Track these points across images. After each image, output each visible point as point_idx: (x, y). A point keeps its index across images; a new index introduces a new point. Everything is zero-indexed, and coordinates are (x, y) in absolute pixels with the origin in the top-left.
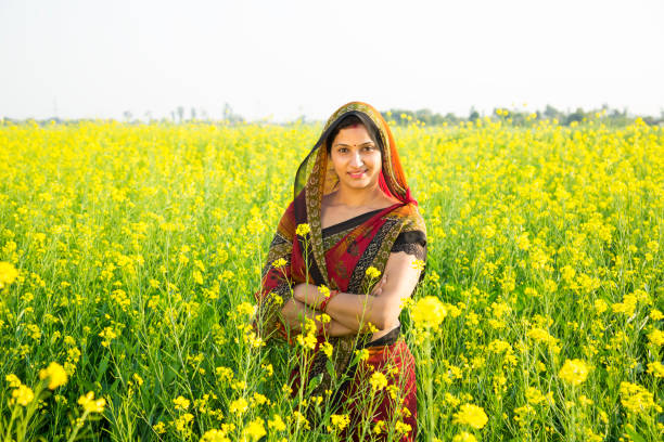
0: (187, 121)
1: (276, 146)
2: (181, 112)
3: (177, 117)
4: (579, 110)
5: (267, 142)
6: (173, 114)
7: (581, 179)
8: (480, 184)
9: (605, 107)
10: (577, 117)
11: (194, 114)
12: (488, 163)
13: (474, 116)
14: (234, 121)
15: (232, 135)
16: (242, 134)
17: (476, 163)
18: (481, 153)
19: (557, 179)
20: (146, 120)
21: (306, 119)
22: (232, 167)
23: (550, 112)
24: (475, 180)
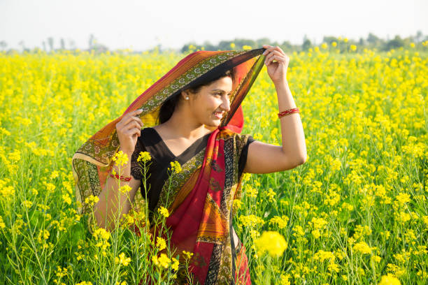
0: (56, 50)
1: (135, 75)
2: (51, 41)
3: (48, 48)
4: (397, 37)
5: (126, 71)
6: (44, 43)
7: (398, 102)
8: (310, 108)
9: (419, 34)
10: (396, 44)
11: (62, 42)
12: (318, 90)
13: (307, 45)
14: (99, 50)
15: (96, 64)
16: (105, 63)
17: (307, 88)
18: (311, 79)
19: (377, 103)
20: (20, 49)
21: (162, 48)
22: (96, 95)
23: (372, 39)
24: (307, 105)
